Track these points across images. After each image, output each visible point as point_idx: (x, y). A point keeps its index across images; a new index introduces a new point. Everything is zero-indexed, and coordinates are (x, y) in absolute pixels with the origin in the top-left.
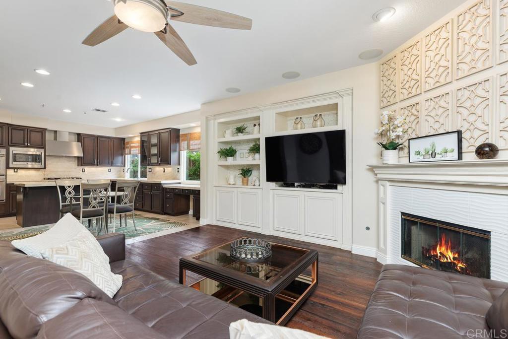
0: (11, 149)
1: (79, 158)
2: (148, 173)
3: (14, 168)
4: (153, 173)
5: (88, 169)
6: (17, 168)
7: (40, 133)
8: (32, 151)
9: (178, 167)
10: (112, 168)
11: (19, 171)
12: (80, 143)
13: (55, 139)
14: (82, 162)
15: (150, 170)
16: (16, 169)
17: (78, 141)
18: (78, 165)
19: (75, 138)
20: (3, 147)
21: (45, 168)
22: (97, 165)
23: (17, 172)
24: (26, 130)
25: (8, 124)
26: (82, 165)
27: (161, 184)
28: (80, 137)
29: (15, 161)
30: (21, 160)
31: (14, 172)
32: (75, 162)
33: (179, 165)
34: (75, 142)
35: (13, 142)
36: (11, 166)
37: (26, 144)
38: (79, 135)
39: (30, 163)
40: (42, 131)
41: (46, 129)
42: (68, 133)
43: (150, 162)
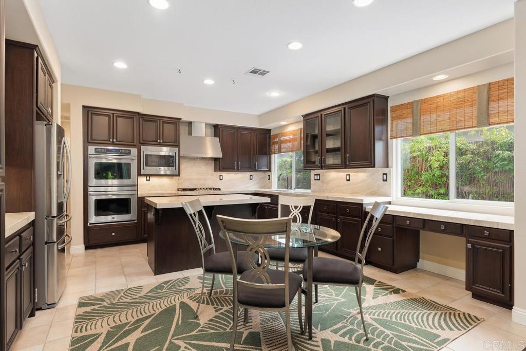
0: (143, 148)
1: (216, 159)
2: (313, 182)
3: (146, 176)
4: (323, 182)
5: (227, 175)
6: (150, 176)
7: (173, 126)
8: (165, 151)
9: (386, 171)
10: (255, 174)
11: (152, 179)
12: (218, 139)
13: (190, 133)
14: (221, 165)
15: (318, 177)
16: (148, 176)
17: (215, 136)
18: (215, 171)
19: (211, 131)
20: (134, 146)
21: (179, 175)
22: (238, 170)
23: (149, 180)
24: (159, 120)
25: (138, 113)
26: (220, 171)
27: (362, 204)
28: (217, 130)
29: (147, 165)
30: (153, 164)
31: (147, 180)
32: (211, 166)
33: (387, 167)
34: (212, 136)
35: (144, 139)
36: (142, 172)
37: (159, 141)
38: (216, 127)
39: (162, 168)
40: (175, 122)
41: (181, 119)
42: (204, 124)
43: (325, 163)
